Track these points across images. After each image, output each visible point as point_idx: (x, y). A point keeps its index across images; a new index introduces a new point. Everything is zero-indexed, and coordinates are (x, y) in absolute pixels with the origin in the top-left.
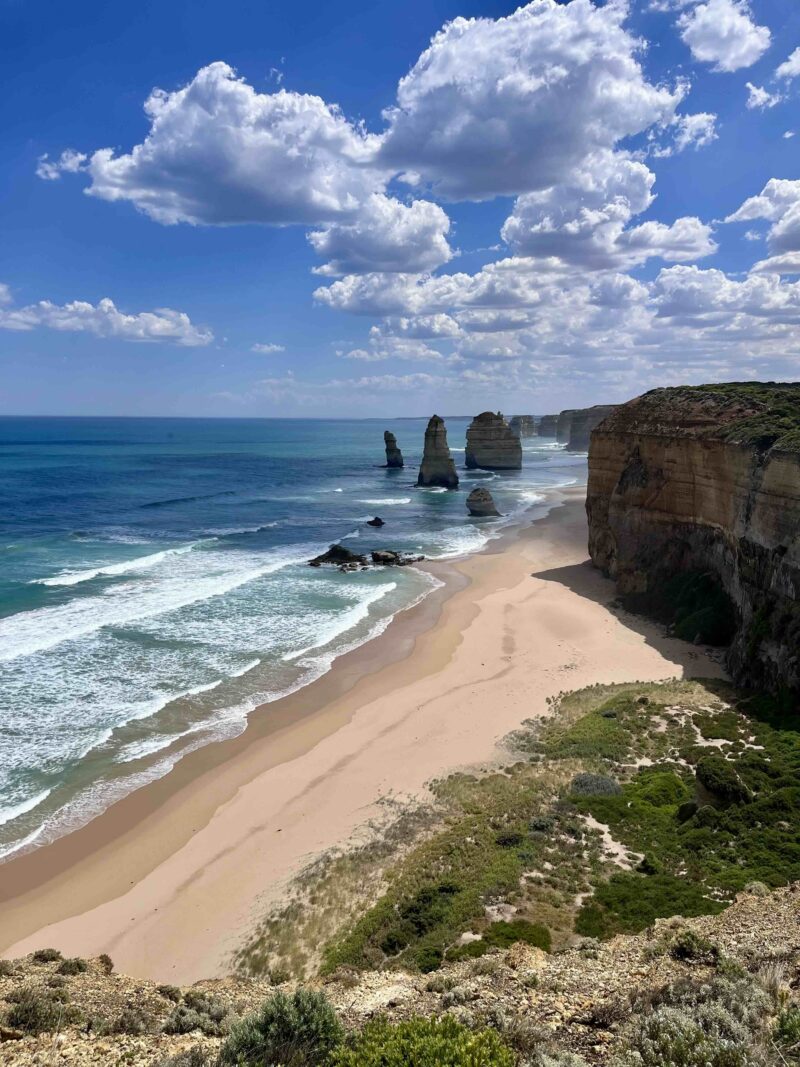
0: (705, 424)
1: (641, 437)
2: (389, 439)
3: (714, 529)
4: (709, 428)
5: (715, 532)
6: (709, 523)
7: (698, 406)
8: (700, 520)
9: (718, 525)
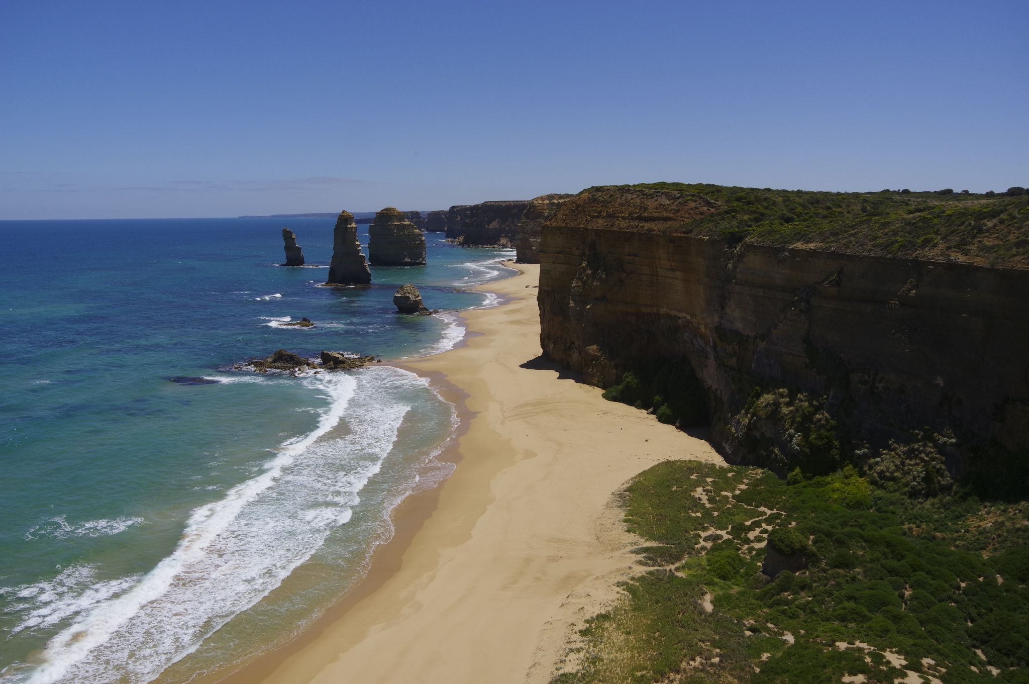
0: (666, 219)
1: (597, 232)
2: (287, 236)
3: (679, 318)
4: (670, 223)
5: (680, 321)
6: (673, 313)
7: (651, 204)
8: (663, 311)
9: (684, 315)
